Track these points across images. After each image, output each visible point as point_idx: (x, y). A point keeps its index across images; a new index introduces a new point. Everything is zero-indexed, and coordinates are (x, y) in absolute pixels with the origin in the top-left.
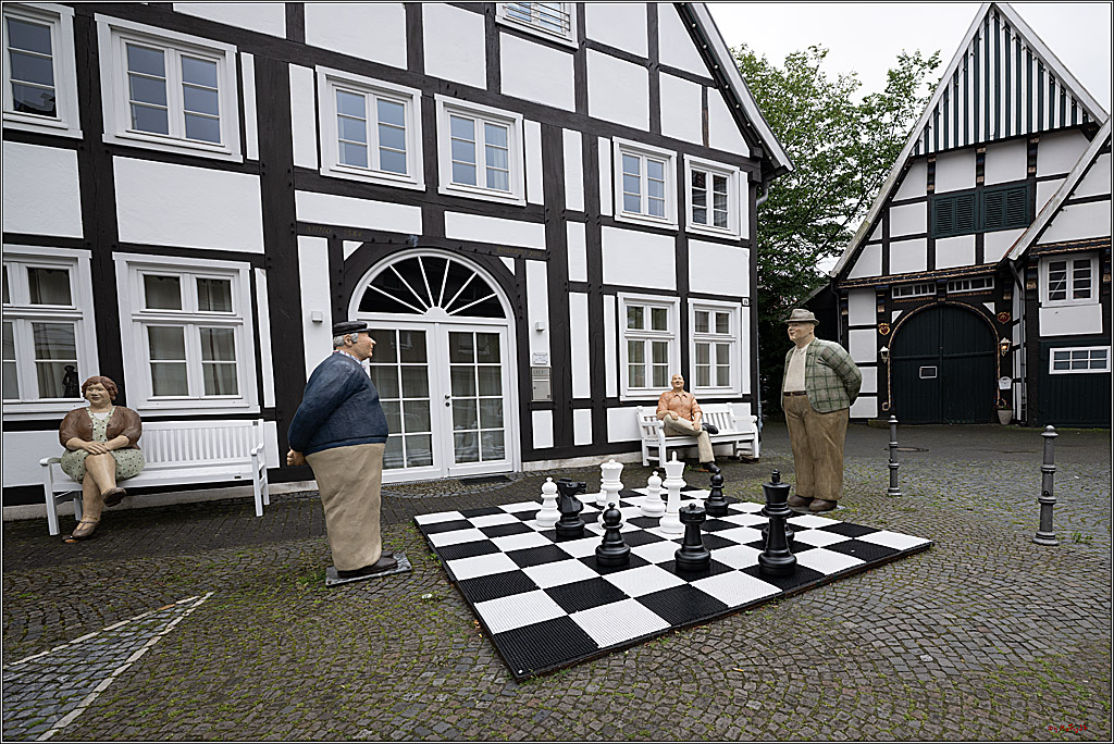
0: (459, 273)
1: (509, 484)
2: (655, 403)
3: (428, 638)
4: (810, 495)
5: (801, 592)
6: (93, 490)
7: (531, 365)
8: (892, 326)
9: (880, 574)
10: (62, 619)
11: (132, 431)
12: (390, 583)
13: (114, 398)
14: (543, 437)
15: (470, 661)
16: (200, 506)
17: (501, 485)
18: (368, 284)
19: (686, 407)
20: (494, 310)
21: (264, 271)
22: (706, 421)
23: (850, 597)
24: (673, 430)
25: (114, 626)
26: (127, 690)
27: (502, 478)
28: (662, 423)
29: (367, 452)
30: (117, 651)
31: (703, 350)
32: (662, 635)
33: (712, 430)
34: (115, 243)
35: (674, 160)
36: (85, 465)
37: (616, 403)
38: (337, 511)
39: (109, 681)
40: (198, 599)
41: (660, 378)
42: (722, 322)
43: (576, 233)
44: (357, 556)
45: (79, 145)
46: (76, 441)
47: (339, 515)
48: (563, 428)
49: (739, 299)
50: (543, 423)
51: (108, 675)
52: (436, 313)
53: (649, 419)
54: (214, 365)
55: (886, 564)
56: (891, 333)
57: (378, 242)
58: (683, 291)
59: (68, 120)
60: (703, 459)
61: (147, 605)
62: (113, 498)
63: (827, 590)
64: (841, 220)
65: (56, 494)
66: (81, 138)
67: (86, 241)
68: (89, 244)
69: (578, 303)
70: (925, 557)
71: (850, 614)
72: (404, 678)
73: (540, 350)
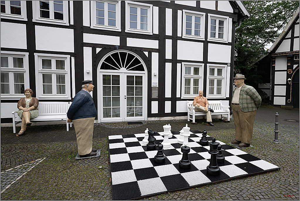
0: (131, 57)
1: (142, 125)
2: (193, 100)
3: (95, 183)
4: (240, 141)
5: (219, 183)
6: (24, 121)
7: (152, 86)
8: (293, 71)
9: (253, 179)
10: (6, 163)
11: (36, 104)
12: (92, 161)
13: (32, 95)
14: (155, 109)
15: (103, 193)
16: (54, 126)
17: (139, 125)
18: (103, 61)
19: (203, 102)
20: (141, 68)
21: (74, 58)
22: (209, 107)
23: (237, 188)
24: (198, 110)
25: (18, 167)
26: (13, 189)
27: (140, 123)
28: (194, 107)
29: (89, 120)
30: (15, 176)
31: (212, 82)
32: (164, 193)
33: (212, 111)
34: (35, 50)
35: (204, 16)
36: (22, 114)
37: (180, 99)
38: (79, 137)
39: (10, 185)
40: (41, 160)
41: (196, 91)
42: (220, 72)
43: (169, 43)
44: (84, 151)
45: (27, 23)
46: (21, 107)
47: (80, 139)
48: (161, 107)
49: (226, 64)
50: (155, 105)
51: (10, 183)
52: (123, 70)
53: (191, 105)
54: (60, 85)
55: (257, 175)
56: (293, 73)
57: (106, 48)
58: (205, 61)
59: (24, 16)
60: (208, 121)
61: (28, 161)
62: (28, 125)
63: (229, 184)
64: (276, 29)
65: (16, 122)
66: (27, 21)
67: (28, 50)
68: (28, 51)
69: (168, 66)
70: (275, 174)
71: (233, 195)
72: (83, 197)
73: (155, 82)
